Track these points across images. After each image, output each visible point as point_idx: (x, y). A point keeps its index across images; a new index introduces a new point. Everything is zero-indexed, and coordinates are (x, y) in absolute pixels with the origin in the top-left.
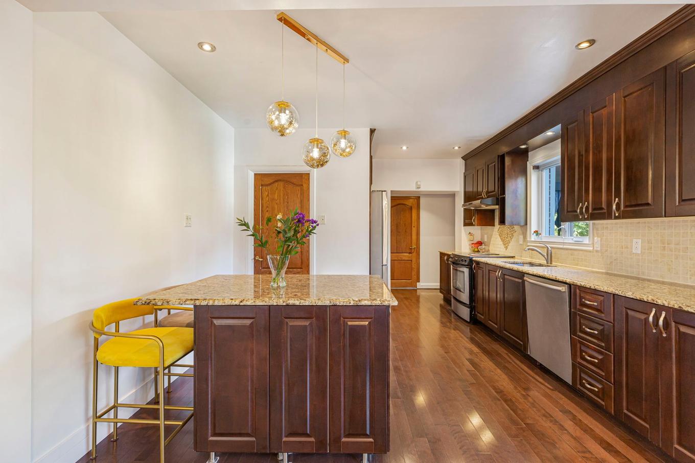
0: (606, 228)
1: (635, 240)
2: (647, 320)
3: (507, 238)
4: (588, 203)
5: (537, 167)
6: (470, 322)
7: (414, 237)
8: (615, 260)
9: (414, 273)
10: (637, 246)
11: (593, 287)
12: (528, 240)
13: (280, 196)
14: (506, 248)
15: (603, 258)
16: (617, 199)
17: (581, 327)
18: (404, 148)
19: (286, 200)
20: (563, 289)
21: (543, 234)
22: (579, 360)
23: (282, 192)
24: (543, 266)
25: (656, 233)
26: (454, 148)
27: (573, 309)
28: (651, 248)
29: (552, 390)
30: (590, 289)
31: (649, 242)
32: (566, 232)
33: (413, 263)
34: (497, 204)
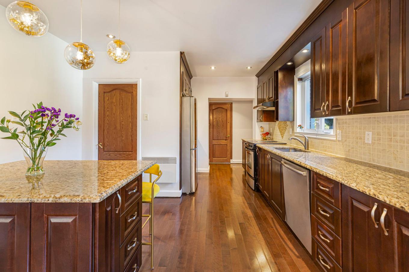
0: (345, 122)
1: (367, 132)
2: (369, 212)
3: (283, 130)
4: (329, 102)
5: (301, 79)
6: (254, 190)
7: (229, 129)
8: (352, 148)
9: (229, 153)
10: (369, 137)
11: (325, 175)
12: (295, 131)
13: (117, 100)
14: (282, 137)
15: (343, 146)
16: (349, 97)
17: (317, 208)
18: (213, 68)
19: (121, 103)
20: (305, 173)
21: (305, 128)
22: (316, 236)
23: (118, 97)
24: (302, 151)
25: (384, 126)
26: (247, 68)
27: (312, 191)
28: (380, 139)
29: (298, 257)
30: (323, 176)
31: (378, 134)
32: (319, 126)
33: (228, 146)
34: (273, 106)
